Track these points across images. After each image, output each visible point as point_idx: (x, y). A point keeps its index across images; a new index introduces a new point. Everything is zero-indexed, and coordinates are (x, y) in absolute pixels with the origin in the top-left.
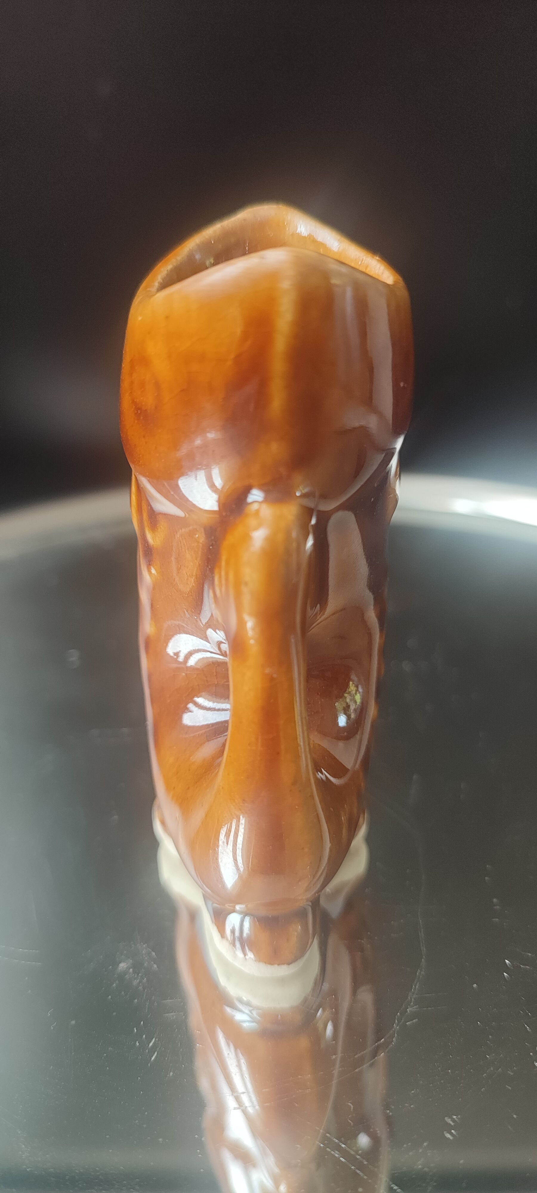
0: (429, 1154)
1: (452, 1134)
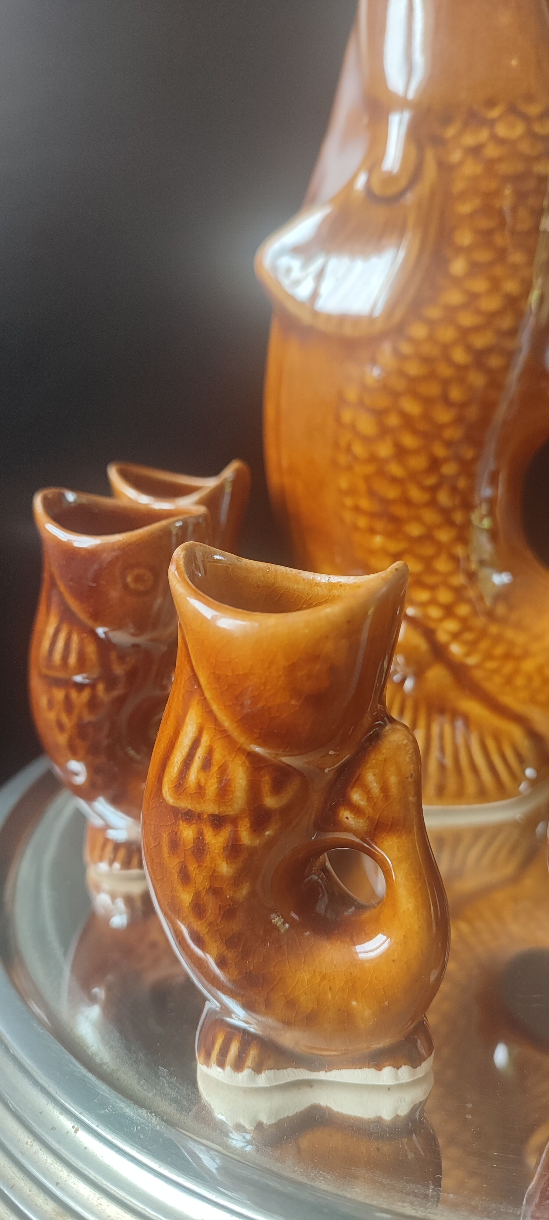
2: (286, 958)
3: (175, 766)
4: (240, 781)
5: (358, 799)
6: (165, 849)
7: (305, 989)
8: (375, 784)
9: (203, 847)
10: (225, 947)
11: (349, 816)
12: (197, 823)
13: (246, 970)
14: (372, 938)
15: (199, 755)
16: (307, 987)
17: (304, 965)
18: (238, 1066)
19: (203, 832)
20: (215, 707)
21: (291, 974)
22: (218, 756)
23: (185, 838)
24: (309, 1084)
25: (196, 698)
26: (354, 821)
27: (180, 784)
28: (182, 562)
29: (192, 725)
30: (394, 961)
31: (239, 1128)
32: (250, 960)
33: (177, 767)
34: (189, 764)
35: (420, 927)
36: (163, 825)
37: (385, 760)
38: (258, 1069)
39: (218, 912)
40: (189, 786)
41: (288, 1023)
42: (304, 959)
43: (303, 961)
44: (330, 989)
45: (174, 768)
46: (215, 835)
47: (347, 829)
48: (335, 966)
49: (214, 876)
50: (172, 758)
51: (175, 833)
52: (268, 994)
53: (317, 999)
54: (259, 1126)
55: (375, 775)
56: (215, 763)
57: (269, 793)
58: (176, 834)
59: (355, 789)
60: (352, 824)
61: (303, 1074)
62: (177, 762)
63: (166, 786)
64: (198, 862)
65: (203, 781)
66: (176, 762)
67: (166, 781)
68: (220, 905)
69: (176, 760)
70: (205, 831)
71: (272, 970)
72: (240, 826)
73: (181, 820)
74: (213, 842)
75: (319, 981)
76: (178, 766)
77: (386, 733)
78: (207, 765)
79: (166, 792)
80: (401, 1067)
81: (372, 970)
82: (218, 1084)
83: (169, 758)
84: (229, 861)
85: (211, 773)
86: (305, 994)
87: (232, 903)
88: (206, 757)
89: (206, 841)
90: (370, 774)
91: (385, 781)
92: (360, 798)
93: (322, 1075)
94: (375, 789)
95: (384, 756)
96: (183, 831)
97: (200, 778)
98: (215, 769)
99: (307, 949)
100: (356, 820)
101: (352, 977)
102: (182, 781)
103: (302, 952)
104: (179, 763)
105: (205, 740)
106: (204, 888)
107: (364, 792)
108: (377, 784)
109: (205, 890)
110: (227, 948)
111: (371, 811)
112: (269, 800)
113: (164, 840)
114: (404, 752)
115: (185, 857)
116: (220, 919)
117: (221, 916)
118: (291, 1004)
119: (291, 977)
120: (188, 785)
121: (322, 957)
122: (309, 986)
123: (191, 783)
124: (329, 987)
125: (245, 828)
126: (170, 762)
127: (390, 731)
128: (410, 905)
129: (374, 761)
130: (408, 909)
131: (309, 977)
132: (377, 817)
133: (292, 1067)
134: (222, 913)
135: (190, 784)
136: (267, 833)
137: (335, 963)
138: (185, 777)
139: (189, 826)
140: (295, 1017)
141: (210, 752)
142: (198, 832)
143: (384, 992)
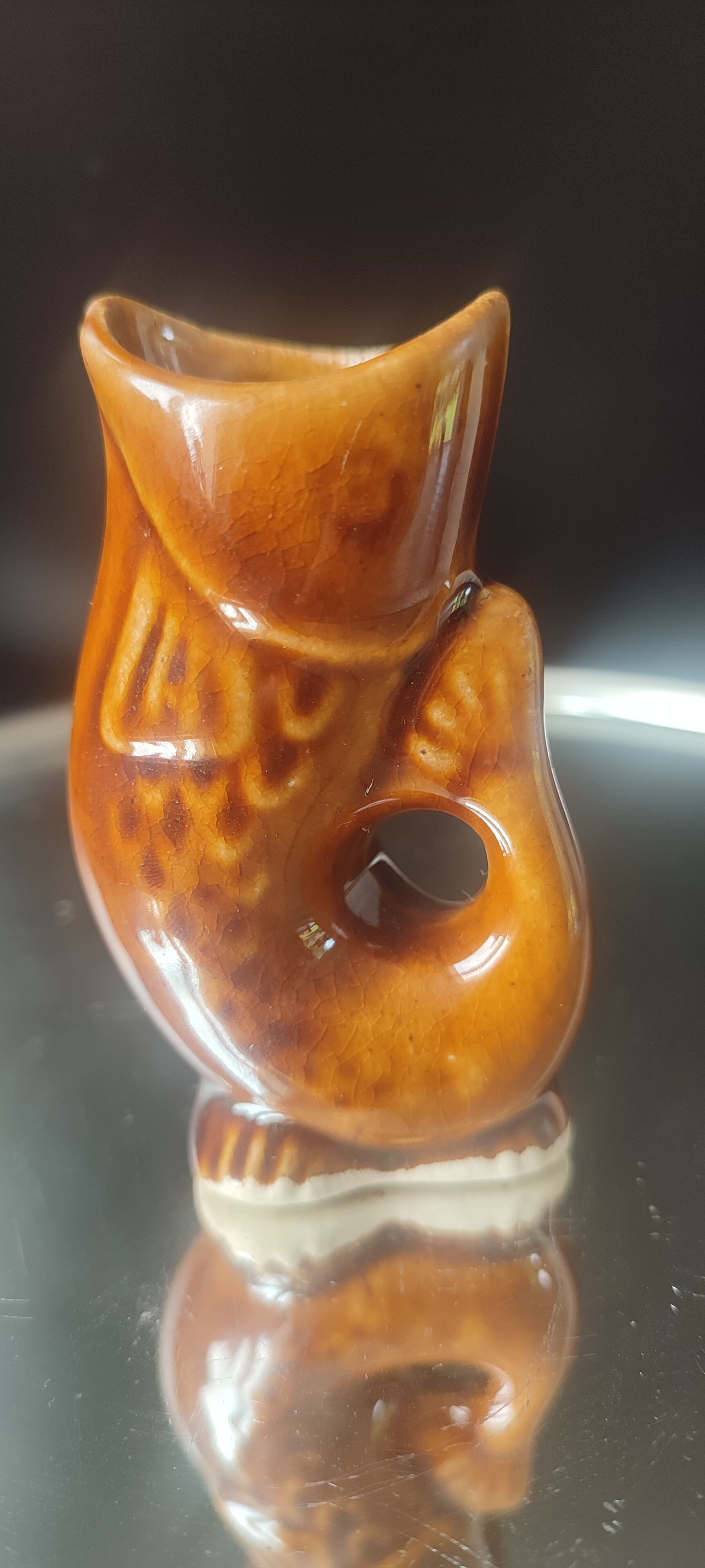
0: (584, 1555)
1: (613, 1526)
2: (335, 996)
3: (120, 682)
4: (240, 694)
5: (441, 717)
6: (115, 831)
7: (369, 1042)
8: (469, 690)
9: (182, 818)
10: (232, 985)
11: (426, 749)
12: (167, 778)
13: (269, 1021)
14: (473, 951)
15: (163, 655)
16: (373, 1038)
17: (365, 1004)
18: (266, 1175)
19: (179, 790)
20: (184, 564)
21: (345, 1020)
22: (196, 654)
23: (148, 807)
24: (378, 1192)
25: (149, 554)
26: (435, 756)
27: (132, 711)
28: (103, 321)
29: (145, 604)
30: (512, 984)
31: (273, 1269)
32: (276, 1003)
33: (124, 683)
34: (145, 674)
35: (552, 926)
36: (108, 791)
37: (484, 648)
38: (299, 1176)
39: (215, 928)
40: (149, 713)
41: (344, 1102)
42: (364, 995)
43: (362, 997)
44: (411, 1038)
45: (119, 687)
46: (202, 794)
47: (425, 772)
48: (416, 1001)
49: (204, 865)
50: (113, 669)
51: (130, 801)
52: (308, 1057)
53: (391, 1056)
54: (305, 1264)
55: (468, 674)
56: (192, 667)
57: (291, 712)
58: (132, 801)
59: (435, 702)
60: (432, 763)
61: (369, 1178)
62: (123, 674)
63: (108, 720)
64: (175, 846)
65: (172, 700)
66: (121, 675)
67: (107, 711)
68: (218, 915)
69: (121, 671)
70: (183, 788)
71: (313, 1017)
72: (244, 773)
73: (139, 776)
74: (199, 806)
75: (391, 1027)
76: (126, 683)
77: (482, 602)
78: (177, 670)
79: (109, 731)
80: (524, 1149)
81: (478, 1002)
82: (233, 1208)
83: (109, 672)
84: (227, 837)
85: (186, 684)
86: (371, 1050)
87: (238, 911)
88: (174, 658)
89: (185, 808)
90: (459, 672)
91: (485, 683)
92: (443, 716)
93: (401, 1177)
94: (469, 698)
95: (483, 640)
96: (145, 795)
97: (167, 696)
98: (192, 676)
99: (368, 979)
100: (438, 754)
101: (445, 1016)
102: (136, 707)
103: (359, 984)
104: (127, 676)
105: (171, 628)
106: (188, 889)
107: (451, 705)
108: (472, 690)
109: (191, 892)
110: (235, 987)
111: (464, 736)
112: (292, 725)
113: (113, 815)
114: (516, 631)
115: (150, 839)
116: (219, 940)
117: (221, 934)
118: (348, 1069)
119: (345, 1026)
120: (148, 711)
121: (392, 991)
122: (376, 1037)
123: (152, 706)
124: (408, 1036)
125: (253, 777)
126: (111, 678)
127: (490, 598)
128: (534, 891)
129: (465, 651)
130: (532, 898)
131: (374, 1023)
132: (475, 745)
133: (352, 1168)
134: (223, 927)
135: (150, 710)
136: (292, 783)
137: (415, 996)
138: (140, 698)
139: (155, 785)
140: (356, 1088)
141: (182, 646)
142: (171, 793)
143: (499, 1035)
